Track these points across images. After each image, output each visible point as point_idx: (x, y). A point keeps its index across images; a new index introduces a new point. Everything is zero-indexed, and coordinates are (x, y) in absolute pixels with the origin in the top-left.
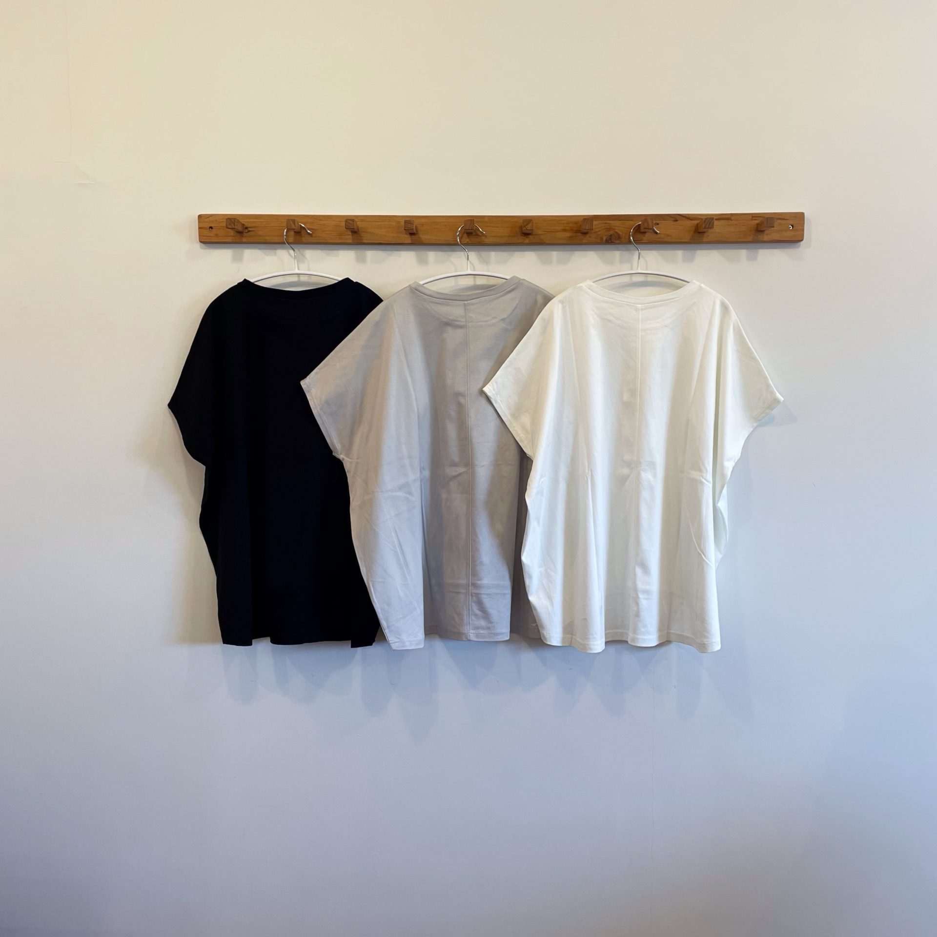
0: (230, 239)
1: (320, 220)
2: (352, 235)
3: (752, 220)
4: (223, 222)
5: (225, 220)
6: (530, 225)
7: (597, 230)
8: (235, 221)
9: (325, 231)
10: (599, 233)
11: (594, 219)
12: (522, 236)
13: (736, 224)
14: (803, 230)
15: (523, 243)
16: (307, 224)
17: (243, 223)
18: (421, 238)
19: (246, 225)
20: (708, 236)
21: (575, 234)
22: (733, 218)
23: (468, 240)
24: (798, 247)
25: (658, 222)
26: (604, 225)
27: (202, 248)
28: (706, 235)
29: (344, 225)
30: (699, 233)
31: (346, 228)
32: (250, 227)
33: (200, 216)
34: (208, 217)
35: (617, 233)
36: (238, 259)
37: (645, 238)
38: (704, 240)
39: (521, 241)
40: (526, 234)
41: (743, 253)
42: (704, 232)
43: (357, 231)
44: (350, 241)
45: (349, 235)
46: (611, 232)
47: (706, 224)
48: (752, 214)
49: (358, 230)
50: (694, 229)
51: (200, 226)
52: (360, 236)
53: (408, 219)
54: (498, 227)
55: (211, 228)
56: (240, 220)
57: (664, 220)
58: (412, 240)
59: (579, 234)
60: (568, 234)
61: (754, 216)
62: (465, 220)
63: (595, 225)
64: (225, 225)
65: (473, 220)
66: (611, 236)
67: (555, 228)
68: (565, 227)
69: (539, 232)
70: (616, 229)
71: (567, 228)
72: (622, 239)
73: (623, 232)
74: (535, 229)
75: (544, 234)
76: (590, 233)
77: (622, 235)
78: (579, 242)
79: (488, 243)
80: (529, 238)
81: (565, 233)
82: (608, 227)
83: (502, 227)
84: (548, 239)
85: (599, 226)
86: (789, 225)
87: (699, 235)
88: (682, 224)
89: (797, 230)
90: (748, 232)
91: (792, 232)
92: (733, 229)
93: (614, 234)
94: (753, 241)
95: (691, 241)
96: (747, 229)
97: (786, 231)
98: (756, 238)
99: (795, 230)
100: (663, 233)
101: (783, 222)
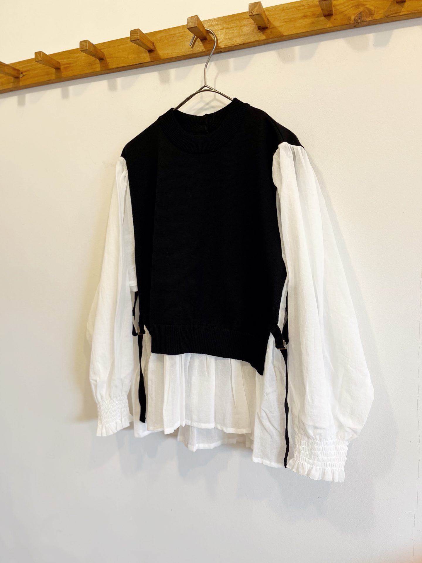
7: (343, 10)
10: (346, 13)
12: (259, 32)
16: (64, 60)
17: (18, 69)
18: (159, 54)
19: (21, 70)
21: (317, 19)
23: (203, 48)
32: (25, 72)
35: (367, 8)
36: (22, 104)
37: (403, 8)
39: (258, 38)
40: (262, 30)
44: (98, 69)
45: (98, 63)
46: (361, 9)
52: (107, 62)
54: (231, 28)
58: (150, 58)
59: (323, 18)
60: (308, 21)
66: (361, 13)
67: (294, 16)
68: (306, 13)
69: (276, 24)
70: (368, 4)
71: (308, 13)
72: (374, 15)
73: (376, 7)
74: (272, 22)
75: (283, 25)
76: (334, 13)
77: (374, 10)
78: (322, 27)
79: (223, 48)
80: (265, 33)
81: (305, 20)
82: (356, 4)
83: (237, 27)
84: (285, 30)
85: (346, 4)
93: (364, 11)
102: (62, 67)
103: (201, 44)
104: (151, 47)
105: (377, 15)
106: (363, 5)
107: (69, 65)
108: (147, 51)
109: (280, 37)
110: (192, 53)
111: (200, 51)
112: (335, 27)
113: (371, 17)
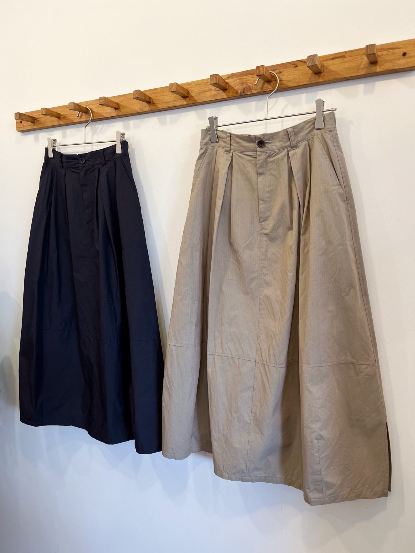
0: (29, 128)
7: (233, 86)
10: (235, 88)
12: (183, 99)
13: (350, 61)
15: (183, 105)
16: (63, 112)
17: (33, 116)
18: (121, 111)
19: (35, 117)
21: (218, 92)
22: (346, 55)
23: (148, 108)
25: (281, 71)
26: (239, 80)
28: (322, 74)
30: (316, 74)
32: (37, 118)
33: (15, 114)
35: (248, 85)
37: (270, 87)
38: (321, 80)
40: (185, 97)
45: (84, 115)
46: (245, 86)
47: (310, 62)
50: (312, 72)
51: (17, 122)
54: (166, 95)
55: (21, 122)
57: (286, 68)
59: (221, 91)
66: (244, 89)
67: (204, 89)
69: (193, 94)
70: (248, 83)
72: (253, 91)
74: (190, 93)
75: (197, 95)
76: (228, 89)
77: (253, 87)
79: (161, 109)
80: (187, 100)
81: (210, 92)
82: (241, 82)
83: (169, 95)
84: (199, 99)
85: (236, 82)
86: (402, 53)
87: (316, 76)
88: (301, 69)
89: (411, 57)
90: (362, 66)
91: (405, 60)
92: (347, 65)
93: (246, 87)
94: (365, 74)
95: (309, 83)
96: (361, 63)
97: (399, 59)
98: (369, 70)
99: (408, 57)
100: (285, 80)
101: (395, 51)
102: (61, 117)
103: (147, 106)
104: (116, 107)
106: (246, 83)
107: (65, 116)
108: (114, 109)
109: (195, 103)
110: (141, 111)
111: (147, 110)
112: (229, 98)
113: (251, 92)
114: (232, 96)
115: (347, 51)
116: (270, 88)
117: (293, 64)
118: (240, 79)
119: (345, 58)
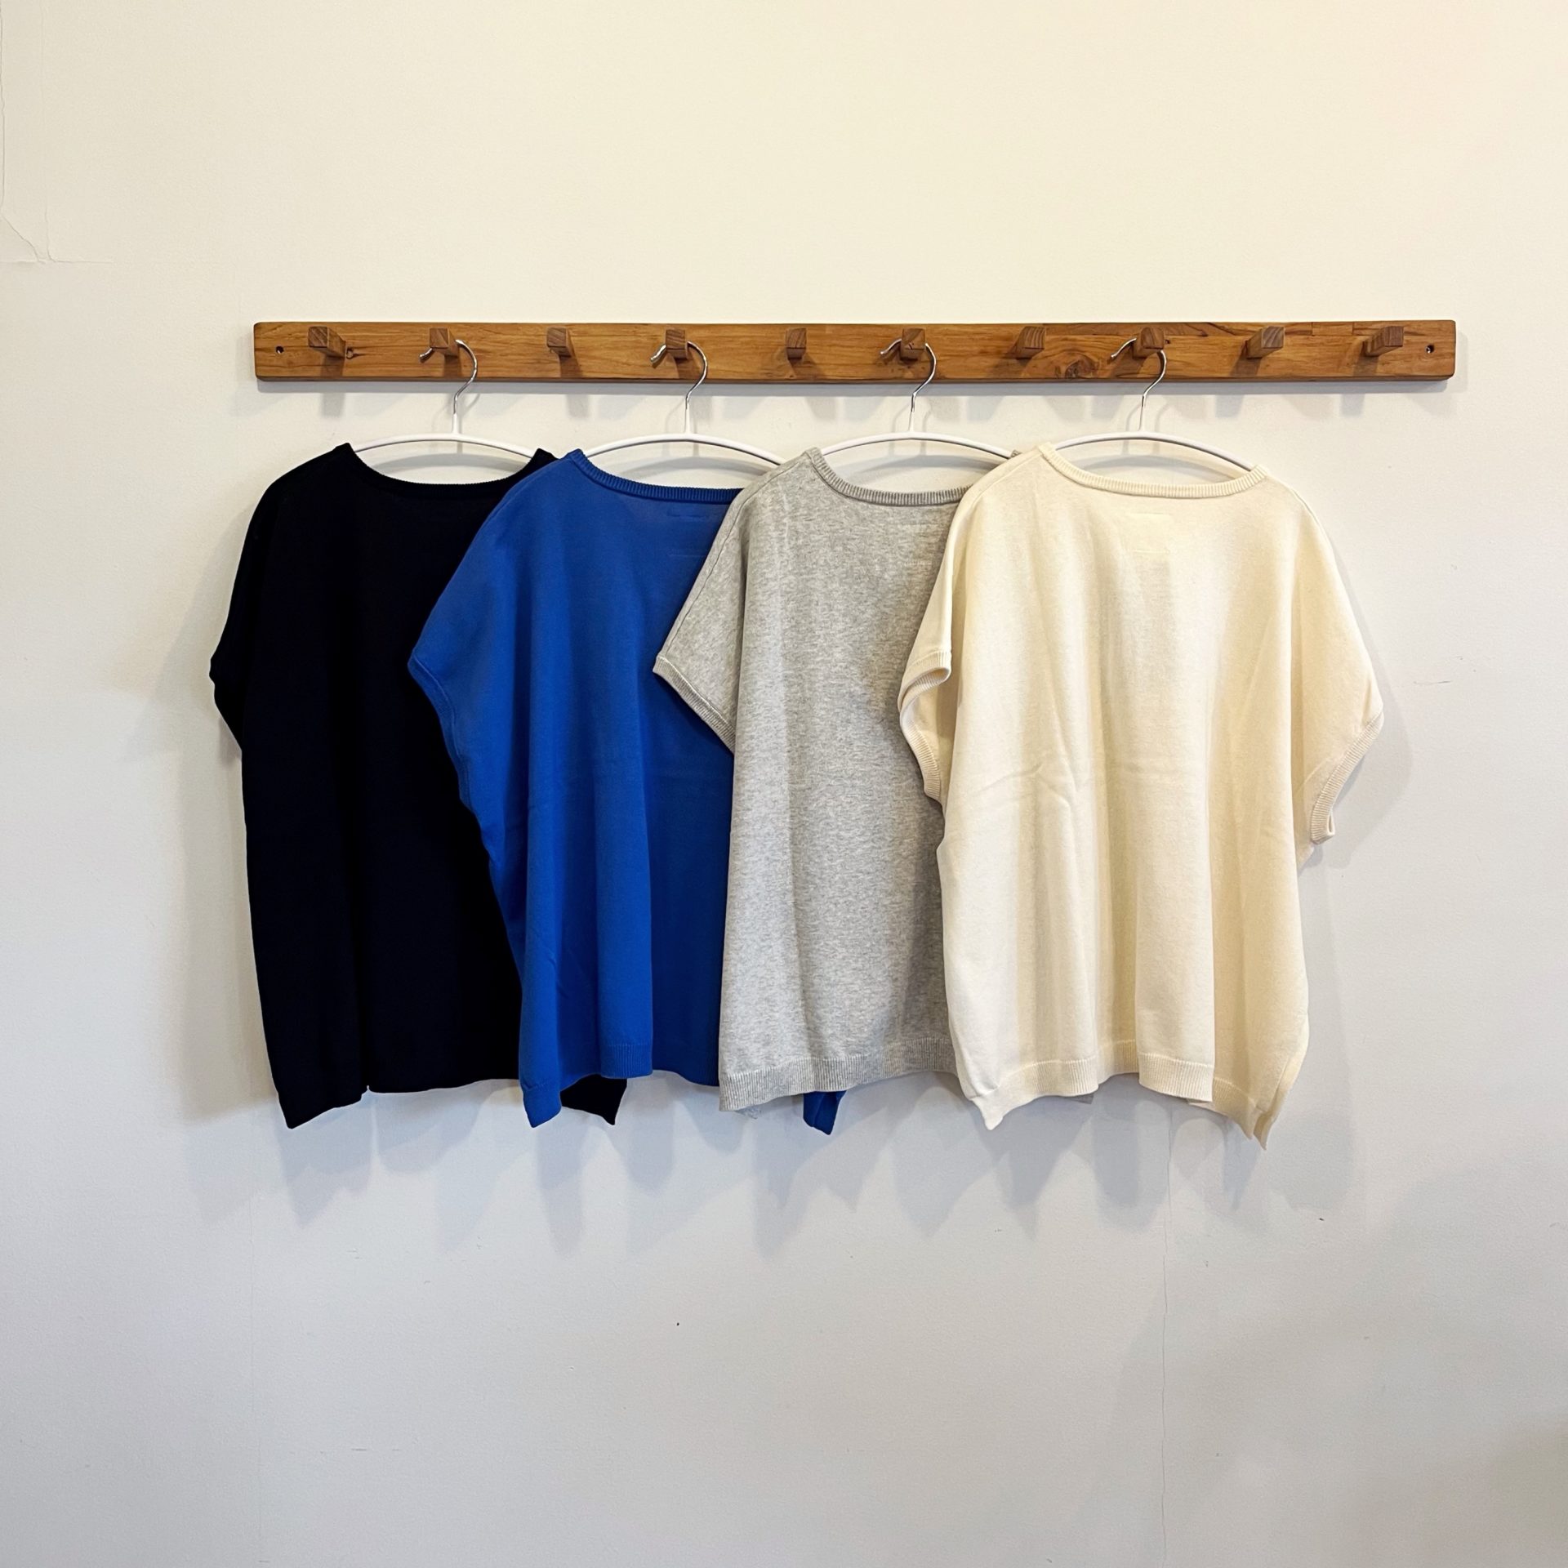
0: (316, 372)
1: (499, 333)
2: (561, 363)
3: (1353, 334)
4: (304, 337)
5: (307, 334)
6: (918, 339)
7: (1048, 354)
8: (326, 333)
9: (507, 355)
10: (1052, 359)
11: (1045, 330)
12: (901, 364)
13: (1322, 344)
14: (1453, 355)
15: (901, 378)
16: (471, 342)
17: (343, 339)
18: (697, 368)
19: (350, 344)
20: (1268, 366)
21: (1004, 360)
22: (1315, 330)
23: (791, 372)
24: (1441, 391)
25: (1170, 338)
26: (1064, 342)
27: (261, 390)
28: (1263, 363)
29: (546, 343)
30: (1250, 359)
31: (549, 346)
32: (356, 348)
33: (257, 327)
34: (275, 329)
35: (1088, 358)
36: (332, 411)
37: (1142, 370)
38: (1259, 375)
39: (899, 374)
40: (909, 361)
41: (1334, 401)
42: (1260, 358)
43: (571, 354)
44: (557, 375)
45: (556, 362)
46: (1078, 358)
47: (1268, 341)
48: (1353, 323)
49: (573, 351)
50: (1240, 353)
51: (258, 347)
52: (577, 364)
53: (673, 329)
54: (848, 347)
55: (280, 349)
56: (339, 334)
57: (1180, 335)
58: (679, 371)
59: (1014, 361)
61: (1357, 327)
62: (788, 330)
63: (1048, 342)
64: (307, 344)
65: (804, 329)
66: (1076, 364)
67: (965, 348)
68: (985, 346)
70: (1085, 351)
71: (989, 348)
72: (1098, 372)
73: (1101, 358)
75: (945, 360)
76: (1035, 358)
77: (1098, 363)
78: (1013, 376)
81: (984, 359)
82: (1070, 347)
84: (948, 368)
85: (1054, 345)
86: (1425, 346)
87: (1250, 364)
88: (1216, 342)
89: (1442, 356)
90: (1347, 360)
91: (1431, 359)
92: (1315, 353)
93: (1082, 362)
94: (1354, 377)
95: (1235, 375)
96: (1345, 352)
97: (1420, 357)
98: (1360, 371)
99: (1437, 356)
100: (1178, 359)
101: (1414, 339)
103: (790, 366)
105: (1101, 371)
106: (1079, 351)
109: (940, 378)
110: (767, 377)
111: (786, 377)
113: (1093, 374)
114: (1043, 377)
115: (1316, 323)
116: (1144, 373)
117: (1195, 326)
118: (1066, 339)
119: (1310, 337)
